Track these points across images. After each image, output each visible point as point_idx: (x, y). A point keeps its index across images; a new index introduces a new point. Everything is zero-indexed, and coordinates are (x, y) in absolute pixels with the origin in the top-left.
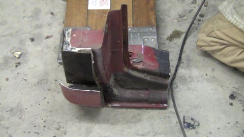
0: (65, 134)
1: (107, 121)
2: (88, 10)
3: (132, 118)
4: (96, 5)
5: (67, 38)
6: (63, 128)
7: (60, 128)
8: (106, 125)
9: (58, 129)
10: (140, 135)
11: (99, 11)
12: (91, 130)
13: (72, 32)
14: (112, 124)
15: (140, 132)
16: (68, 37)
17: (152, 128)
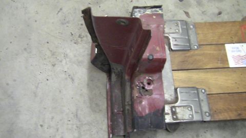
0: (75, 43)
1: (91, 79)
2: (224, 44)
3: (96, 104)
4: (233, 51)
5: (150, 10)
6: (82, 41)
7: (81, 38)
8: (86, 79)
9: (80, 36)
10: (77, 112)
11: (226, 55)
12: (80, 66)
13: (159, 14)
14: (88, 85)
15: (79, 112)
16: (152, 11)
17: (85, 124)
